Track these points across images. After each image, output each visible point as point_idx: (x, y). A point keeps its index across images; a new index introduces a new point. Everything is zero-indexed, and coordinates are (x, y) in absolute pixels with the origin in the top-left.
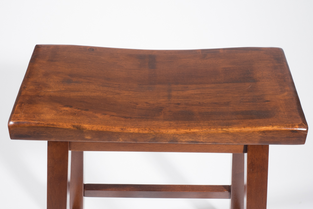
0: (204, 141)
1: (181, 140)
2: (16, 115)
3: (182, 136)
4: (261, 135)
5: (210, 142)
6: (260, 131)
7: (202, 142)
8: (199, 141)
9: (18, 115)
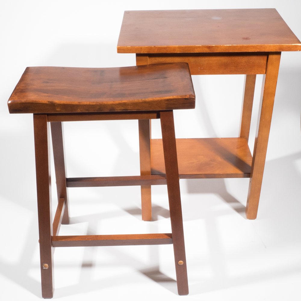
0: (131, 109)
1: (117, 108)
2: (13, 98)
3: (117, 106)
4: (166, 102)
5: (135, 110)
6: (165, 100)
7: (130, 110)
8: (128, 109)
9: (14, 97)
